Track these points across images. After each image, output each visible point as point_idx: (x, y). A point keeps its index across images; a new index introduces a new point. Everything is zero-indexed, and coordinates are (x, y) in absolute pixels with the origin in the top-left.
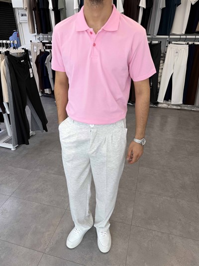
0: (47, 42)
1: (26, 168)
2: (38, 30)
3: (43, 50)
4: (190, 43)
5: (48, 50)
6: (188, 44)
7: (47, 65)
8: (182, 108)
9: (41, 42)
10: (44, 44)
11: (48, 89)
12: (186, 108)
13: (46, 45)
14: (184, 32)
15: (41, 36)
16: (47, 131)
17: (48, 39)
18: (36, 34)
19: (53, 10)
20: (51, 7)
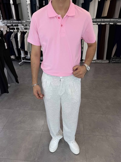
0: (10, 25)
1: (10, 109)
2: (4, 18)
3: (8, 31)
4: (99, 24)
5: (12, 31)
6: (97, 24)
7: (12, 40)
8: (97, 62)
9: (6, 25)
10: (8, 27)
11: (13, 56)
12: (98, 62)
13: (10, 27)
14: (95, 18)
15: (5, 21)
16: (18, 83)
17: (10, 23)
18: (2, 20)
19: (13, 4)
20: (11, 2)
